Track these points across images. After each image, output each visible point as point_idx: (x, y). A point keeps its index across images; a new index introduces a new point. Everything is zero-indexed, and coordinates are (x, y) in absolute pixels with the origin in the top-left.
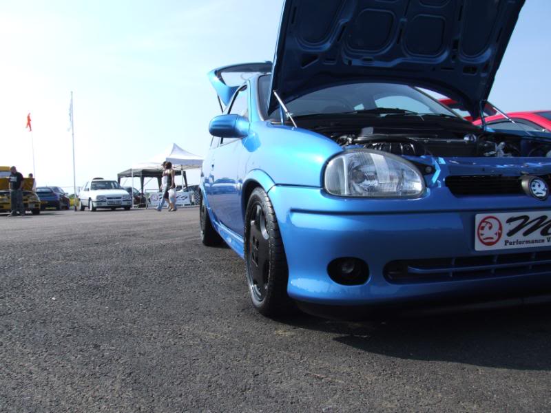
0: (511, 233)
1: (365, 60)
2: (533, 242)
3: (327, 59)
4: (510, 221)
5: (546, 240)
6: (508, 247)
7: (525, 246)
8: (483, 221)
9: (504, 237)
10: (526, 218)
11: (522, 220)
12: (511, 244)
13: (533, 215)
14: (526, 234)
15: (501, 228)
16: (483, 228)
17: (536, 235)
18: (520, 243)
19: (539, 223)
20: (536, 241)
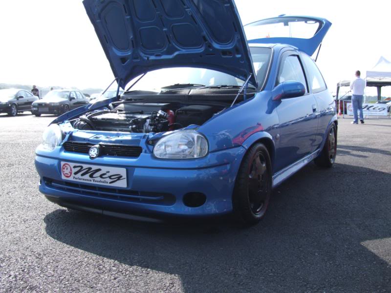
0: (76, 173)
1: (157, 55)
2: (86, 180)
3: (135, 58)
4: (75, 167)
5: (92, 181)
6: (75, 180)
7: (82, 181)
8: (64, 165)
9: (73, 175)
10: (82, 167)
11: (80, 168)
12: (76, 178)
13: (85, 166)
14: (82, 175)
15: (71, 170)
16: (64, 168)
17: (87, 176)
18: (80, 179)
19: (87, 171)
20: (87, 180)
